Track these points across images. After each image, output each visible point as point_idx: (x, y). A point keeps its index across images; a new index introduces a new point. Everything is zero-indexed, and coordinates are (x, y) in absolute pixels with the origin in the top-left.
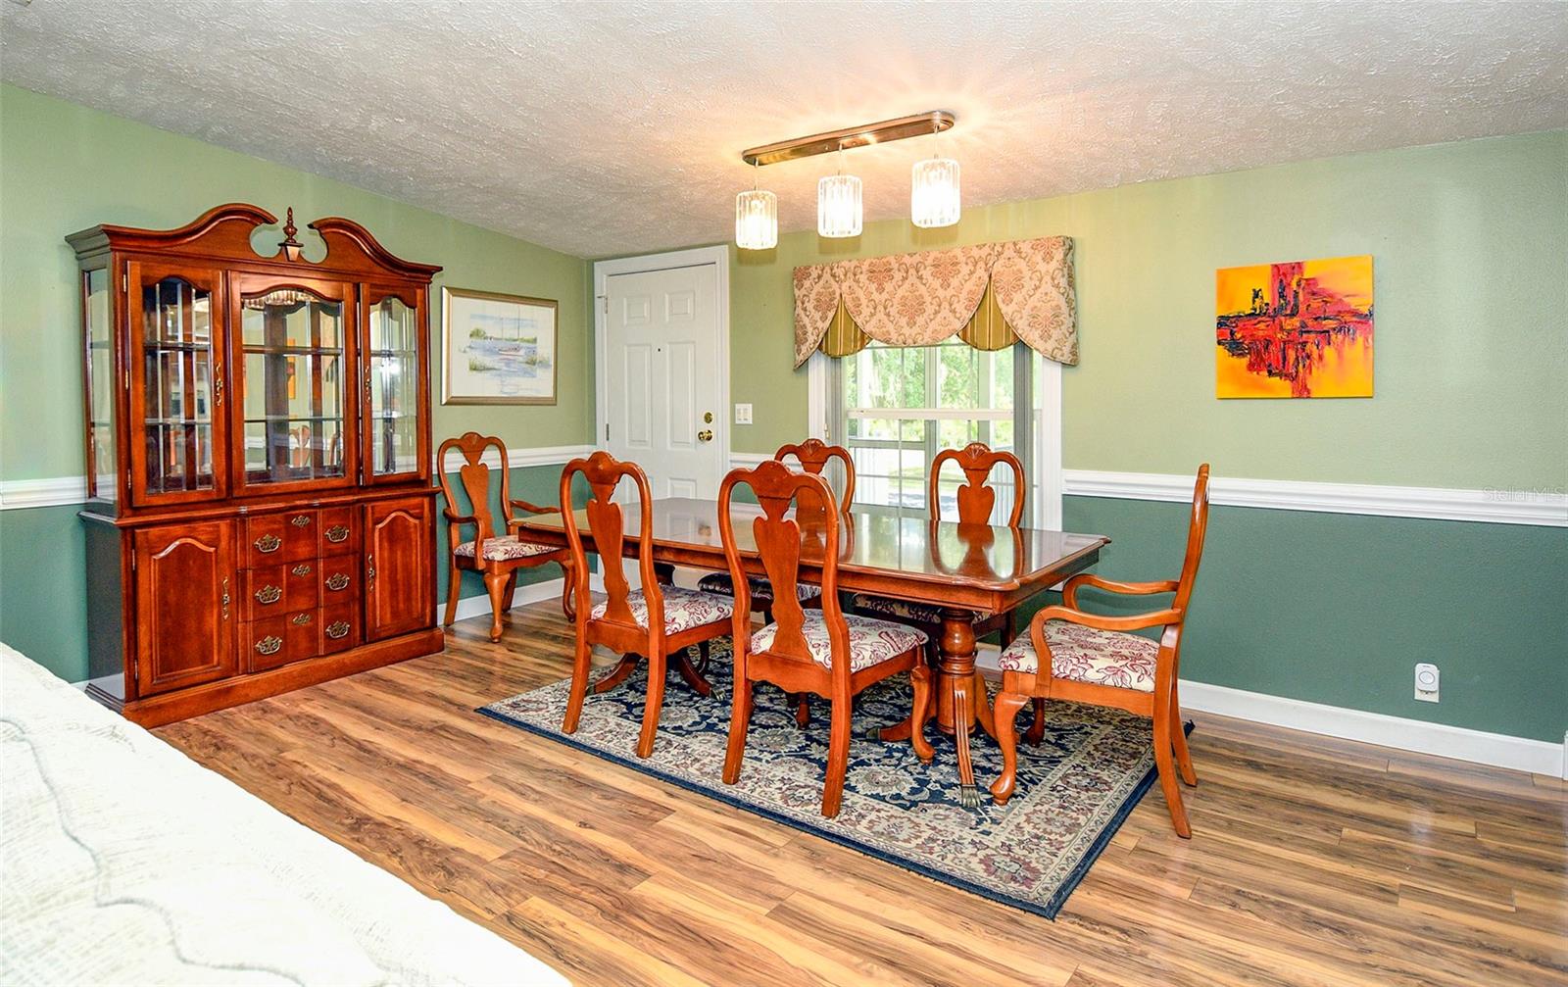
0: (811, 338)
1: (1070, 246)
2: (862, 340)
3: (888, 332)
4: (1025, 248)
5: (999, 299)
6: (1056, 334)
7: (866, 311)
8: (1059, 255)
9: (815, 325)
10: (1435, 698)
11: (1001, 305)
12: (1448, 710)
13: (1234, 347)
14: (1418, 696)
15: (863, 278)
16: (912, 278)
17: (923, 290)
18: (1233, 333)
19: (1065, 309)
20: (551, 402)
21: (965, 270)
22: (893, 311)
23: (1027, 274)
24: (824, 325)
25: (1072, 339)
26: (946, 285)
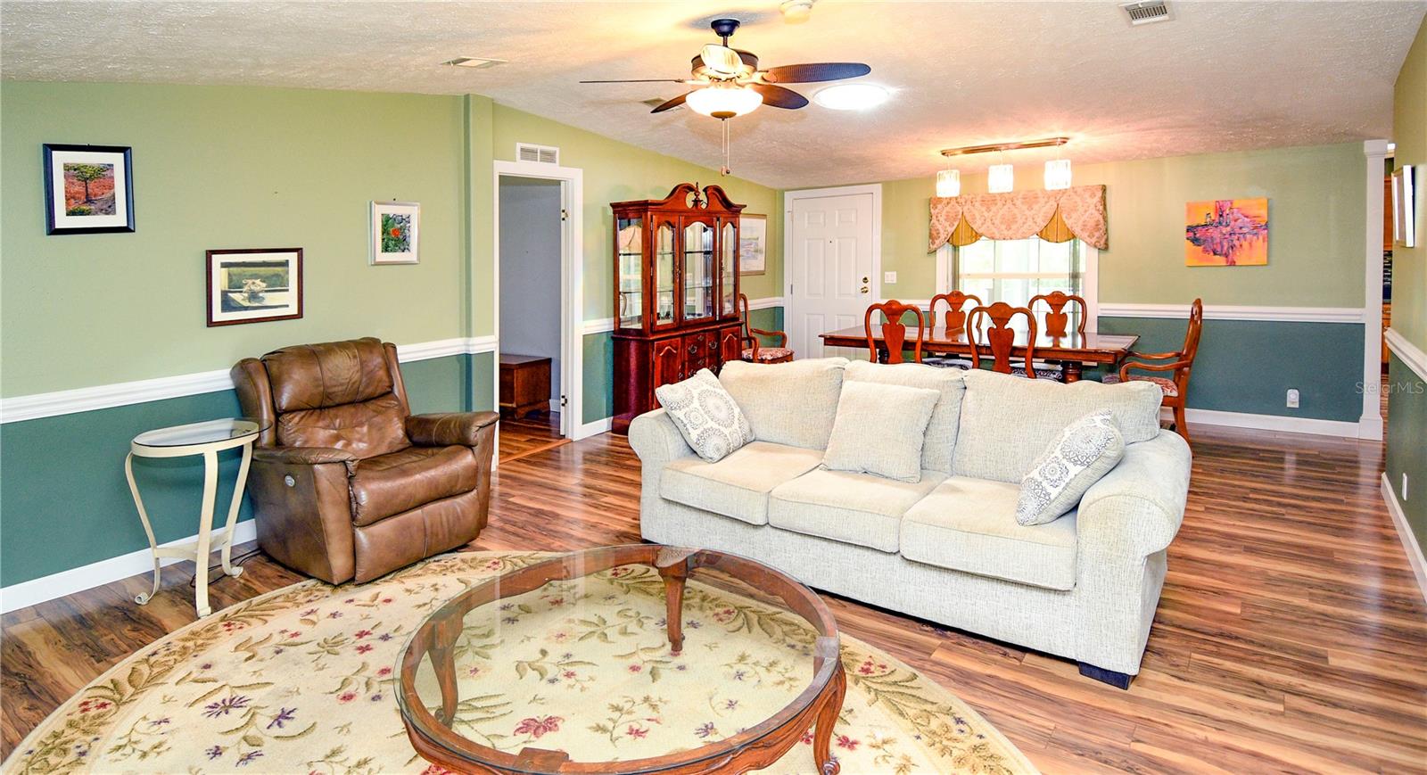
0: (943, 236)
1: (1104, 189)
2: (976, 236)
3: (994, 233)
4: (1079, 190)
5: (1064, 216)
6: (1097, 234)
7: (979, 222)
8: (1099, 194)
9: (945, 229)
10: (1297, 406)
11: (1064, 219)
12: (1304, 410)
13: (1195, 241)
14: (1289, 405)
15: (977, 204)
16: (1009, 204)
17: (1016, 211)
18: (1195, 234)
19: (1102, 221)
20: (762, 273)
21: (1042, 201)
22: (997, 222)
23: (1080, 204)
24: (951, 230)
25: (1105, 237)
26: (1030, 208)
